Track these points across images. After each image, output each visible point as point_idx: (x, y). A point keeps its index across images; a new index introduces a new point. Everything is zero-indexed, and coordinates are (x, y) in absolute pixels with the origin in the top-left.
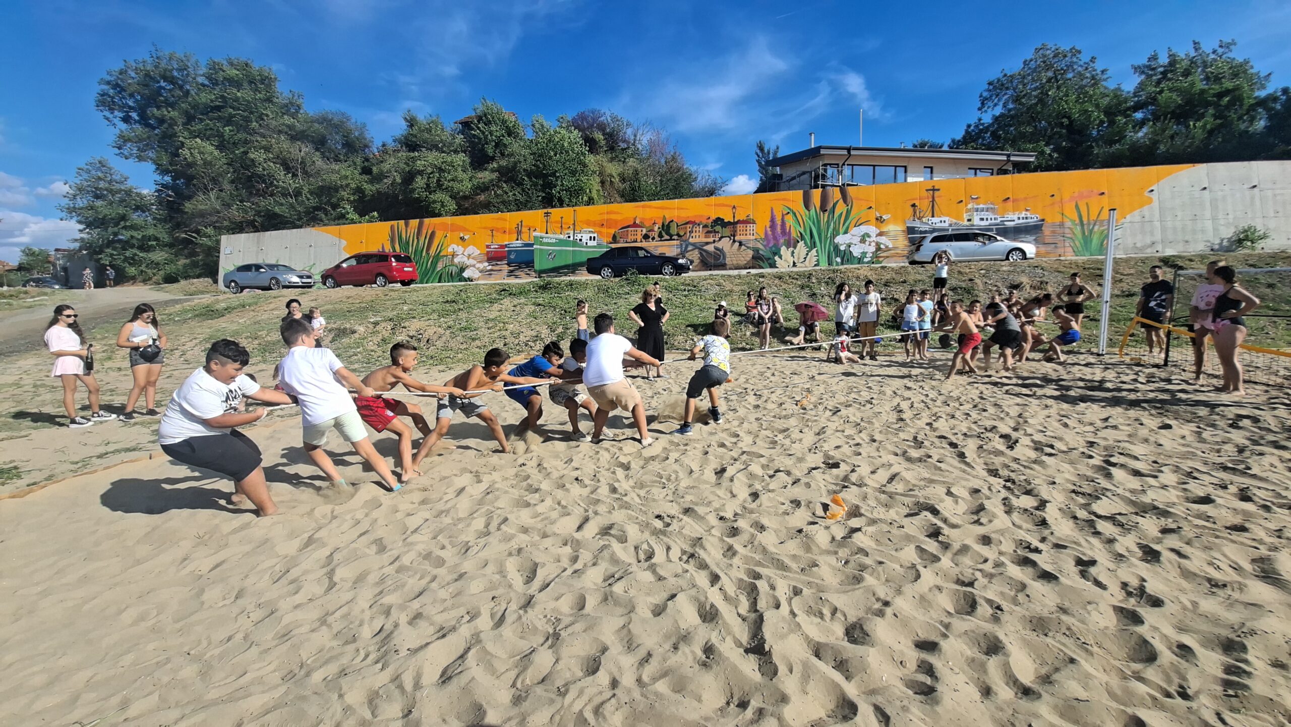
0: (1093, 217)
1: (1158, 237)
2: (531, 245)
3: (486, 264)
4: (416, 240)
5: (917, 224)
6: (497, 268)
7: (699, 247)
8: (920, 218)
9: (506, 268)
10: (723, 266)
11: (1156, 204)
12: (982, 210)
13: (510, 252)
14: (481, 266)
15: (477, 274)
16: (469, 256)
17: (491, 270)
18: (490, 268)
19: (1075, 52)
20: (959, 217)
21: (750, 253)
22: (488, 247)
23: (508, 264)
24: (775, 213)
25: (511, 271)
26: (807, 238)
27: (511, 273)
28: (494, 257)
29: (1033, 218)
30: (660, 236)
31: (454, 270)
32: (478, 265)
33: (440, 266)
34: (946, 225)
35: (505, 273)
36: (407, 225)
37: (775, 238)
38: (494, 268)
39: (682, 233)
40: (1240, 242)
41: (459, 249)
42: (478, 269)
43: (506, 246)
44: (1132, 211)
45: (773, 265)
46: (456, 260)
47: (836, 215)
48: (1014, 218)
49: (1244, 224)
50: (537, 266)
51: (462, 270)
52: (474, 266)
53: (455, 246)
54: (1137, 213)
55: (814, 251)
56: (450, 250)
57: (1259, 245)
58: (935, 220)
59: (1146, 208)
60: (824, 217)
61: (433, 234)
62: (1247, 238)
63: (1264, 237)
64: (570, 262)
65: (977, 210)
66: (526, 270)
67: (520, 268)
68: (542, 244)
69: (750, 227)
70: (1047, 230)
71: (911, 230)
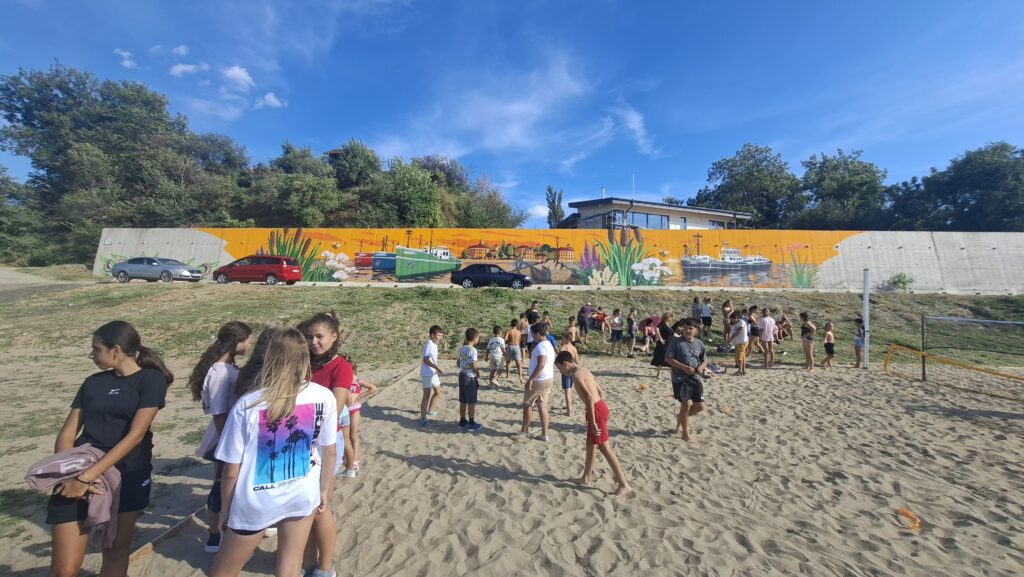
0: (803, 262)
1: (844, 278)
2: (394, 256)
3: (354, 268)
4: (292, 245)
5: (688, 259)
7: (530, 266)
8: (690, 255)
9: (371, 273)
10: (548, 281)
11: (840, 255)
12: (731, 252)
13: (375, 260)
14: (350, 269)
15: (345, 276)
16: (339, 261)
19: (768, 150)
20: (716, 256)
21: (570, 273)
22: (357, 254)
24: (588, 244)
26: (612, 263)
28: (362, 263)
29: (764, 260)
30: (500, 255)
31: (325, 271)
32: (347, 269)
33: (312, 268)
34: (708, 261)
36: (285, 232)
37: (588, 263)
39: (517, 254)
40: (895, 283)
41: (331, 255)
42: (346, 272)
43: (372, 255)
44: (826, 259)
45: (587, 283)
46: (328, 264)
47: (632, 249)
48: (752, 259)
49: (897, 272)
50: (398, 272)
51: (333, 271)
52: (343, 269)
53: (327, 252)
54: (829, 260)
55: (616, 274)
56: (323, 255)
57: (908, 286)
58: (700, 257)
59: (835, 258)
60: (624, 250)
61: (308, 242)
62: (899, 281)
63: (911, 281)
64: (426, 270)
65: (728, 252)
68: (403, 255)
69: (570, 253)
70: (774, 268)
71: (684, 264)
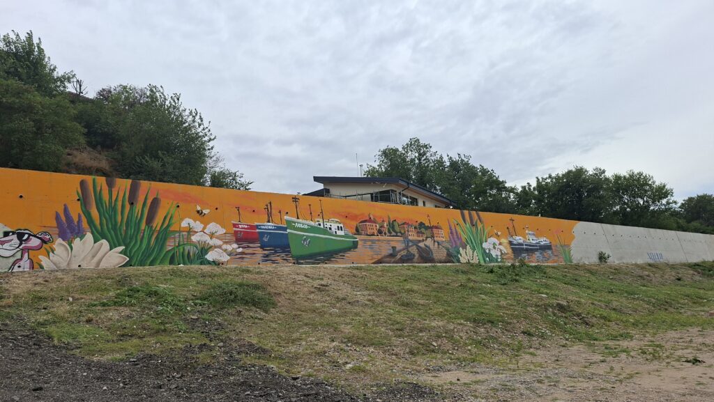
2: (285, 229)
3: (235, 246)
4: (128, 206)
6: (250, 251)
13: (261, 234)
14: (229, 248)
15: (225, 258)
16: (212, 235)
17: (242, 253)
18: (240, 250)
22: (235, 226)
23: (262, 247)
25: (267, 256)
27: (266, 258)
28: (245, 238)
30: (389, 232)
31: (193, 250)
32: (225, 247)
33: (170, 245)
34: (522, 241)
35: (259, 257)
36: (110, 185)
37: (455, 241)
38: (247, 251)
41: (198, 226)
42: (225, 250)
43: (257, 227)
46: (194, 238)
47: (479, 229)
51: (205, 249)
52: (220, 247)
53: (191, 221)
56: (184, 224)
60: (474, 230)
61: (155, 203)
65: (530, 234)
66: (283, 255)
67: (276, 252)
68: (295, 229)
71: (511, 244)
